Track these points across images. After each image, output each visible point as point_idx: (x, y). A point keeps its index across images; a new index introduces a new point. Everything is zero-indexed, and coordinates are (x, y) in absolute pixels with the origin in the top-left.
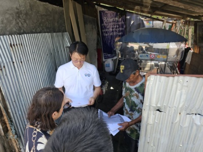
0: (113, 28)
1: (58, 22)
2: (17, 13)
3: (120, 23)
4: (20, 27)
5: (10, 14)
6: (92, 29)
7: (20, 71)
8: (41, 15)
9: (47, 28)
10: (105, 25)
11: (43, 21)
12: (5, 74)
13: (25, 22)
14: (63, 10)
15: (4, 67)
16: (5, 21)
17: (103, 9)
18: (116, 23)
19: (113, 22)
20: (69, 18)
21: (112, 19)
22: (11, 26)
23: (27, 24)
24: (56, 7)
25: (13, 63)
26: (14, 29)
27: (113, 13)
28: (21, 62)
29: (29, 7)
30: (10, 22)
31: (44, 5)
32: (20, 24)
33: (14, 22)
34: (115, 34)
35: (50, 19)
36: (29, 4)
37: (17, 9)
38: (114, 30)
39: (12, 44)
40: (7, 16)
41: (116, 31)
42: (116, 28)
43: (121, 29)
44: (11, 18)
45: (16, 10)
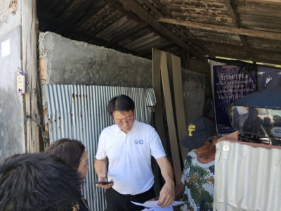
0: (234, 89)
1: (141, 76)
2: (91, 63)
3: (246, 82)
4: (90, 78)
5: (82, 64)
6: (197, 88)
7: (78, 126)
8: (120, 67)
9: (125, 82)
10: (222, 84)
11: (121, 73)
12: (58, 127)
13: (98, 72)
14: (151, 63)
15: (60, 118)
16: (75, 71)
17: (219, 64)
18: (240, 82)
19: (235, 79)
20: (158, 72)
21: (233, 77)
22: (81, 76)
23: (100, 75)
24: (141, 58)
25: (72, 115)
26: (83, 80)
27: (235, 69)
28: (81, 116)
29: (105, 58)
30: (79, 72)
31: (124, 56)
32: (91, 75)
33: (84, 73)
34: (237, 97)
35: (131, 71)
36: (106, 55)
37: (91, 59)
38: (236, 91)
39: (76, 94)
40: (78, 66)
41: (239, 93)
42: (240, 88)
43: (248, 90)
44: (82, 68)
45: (90, 61)
